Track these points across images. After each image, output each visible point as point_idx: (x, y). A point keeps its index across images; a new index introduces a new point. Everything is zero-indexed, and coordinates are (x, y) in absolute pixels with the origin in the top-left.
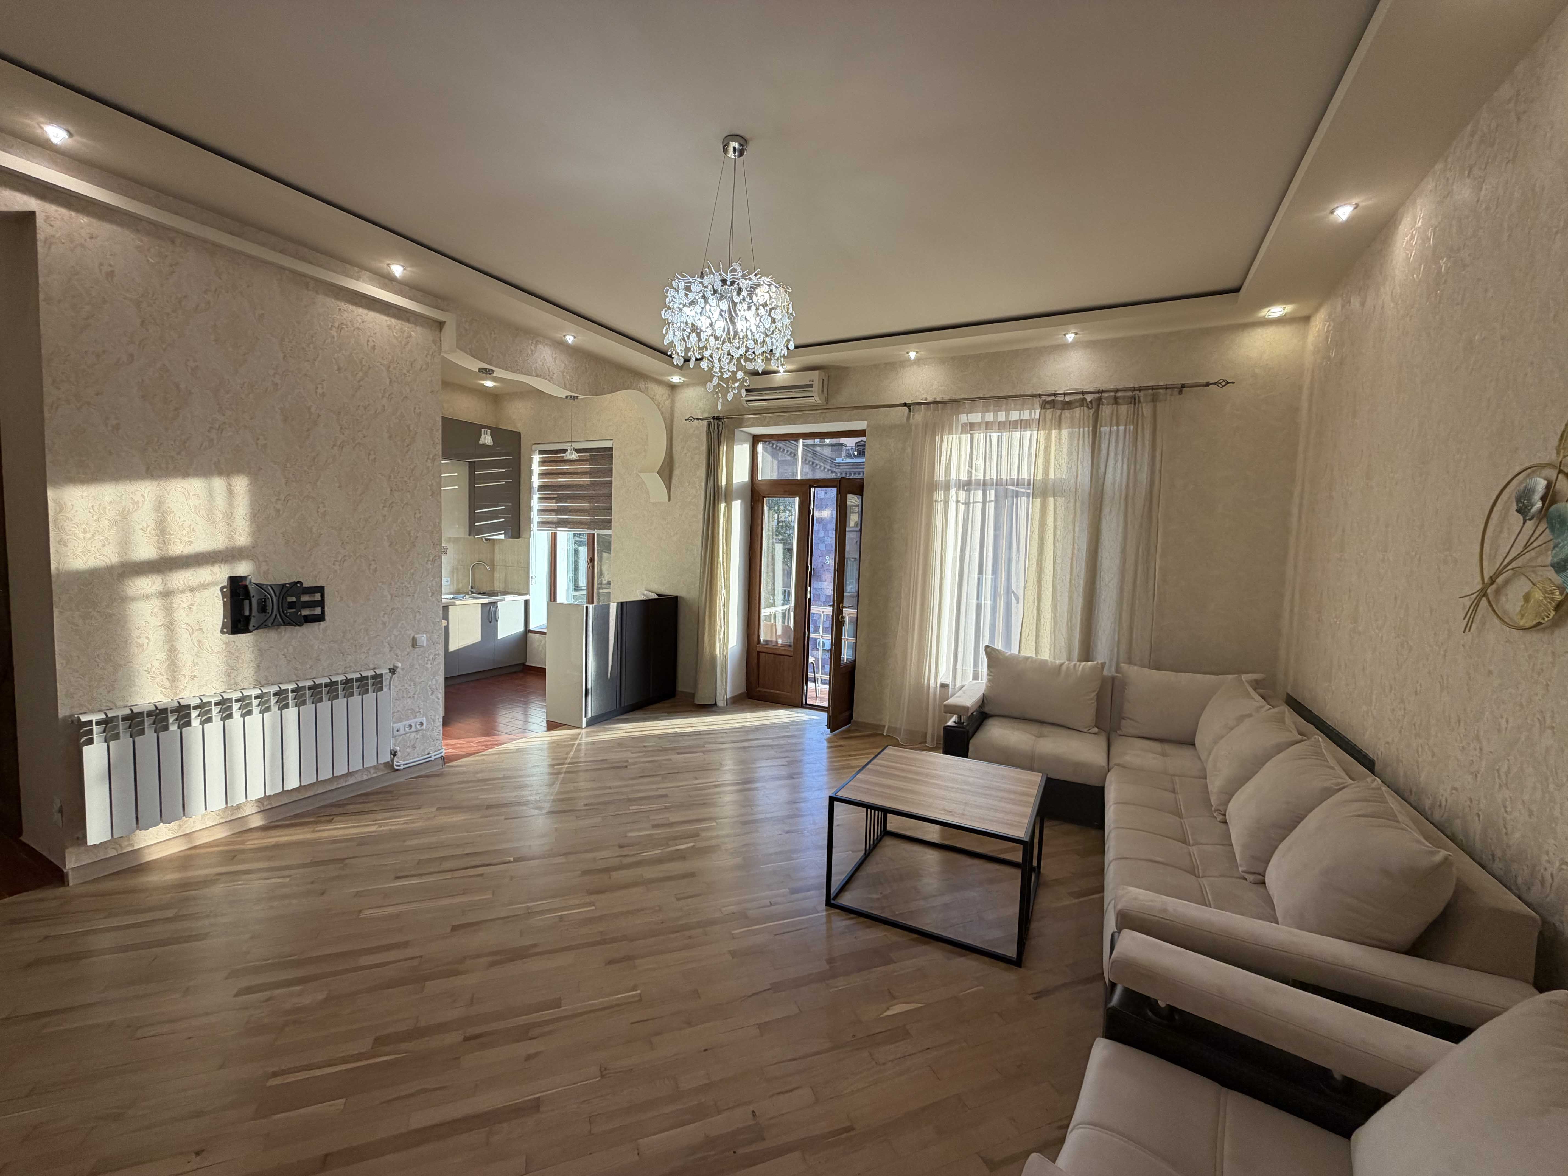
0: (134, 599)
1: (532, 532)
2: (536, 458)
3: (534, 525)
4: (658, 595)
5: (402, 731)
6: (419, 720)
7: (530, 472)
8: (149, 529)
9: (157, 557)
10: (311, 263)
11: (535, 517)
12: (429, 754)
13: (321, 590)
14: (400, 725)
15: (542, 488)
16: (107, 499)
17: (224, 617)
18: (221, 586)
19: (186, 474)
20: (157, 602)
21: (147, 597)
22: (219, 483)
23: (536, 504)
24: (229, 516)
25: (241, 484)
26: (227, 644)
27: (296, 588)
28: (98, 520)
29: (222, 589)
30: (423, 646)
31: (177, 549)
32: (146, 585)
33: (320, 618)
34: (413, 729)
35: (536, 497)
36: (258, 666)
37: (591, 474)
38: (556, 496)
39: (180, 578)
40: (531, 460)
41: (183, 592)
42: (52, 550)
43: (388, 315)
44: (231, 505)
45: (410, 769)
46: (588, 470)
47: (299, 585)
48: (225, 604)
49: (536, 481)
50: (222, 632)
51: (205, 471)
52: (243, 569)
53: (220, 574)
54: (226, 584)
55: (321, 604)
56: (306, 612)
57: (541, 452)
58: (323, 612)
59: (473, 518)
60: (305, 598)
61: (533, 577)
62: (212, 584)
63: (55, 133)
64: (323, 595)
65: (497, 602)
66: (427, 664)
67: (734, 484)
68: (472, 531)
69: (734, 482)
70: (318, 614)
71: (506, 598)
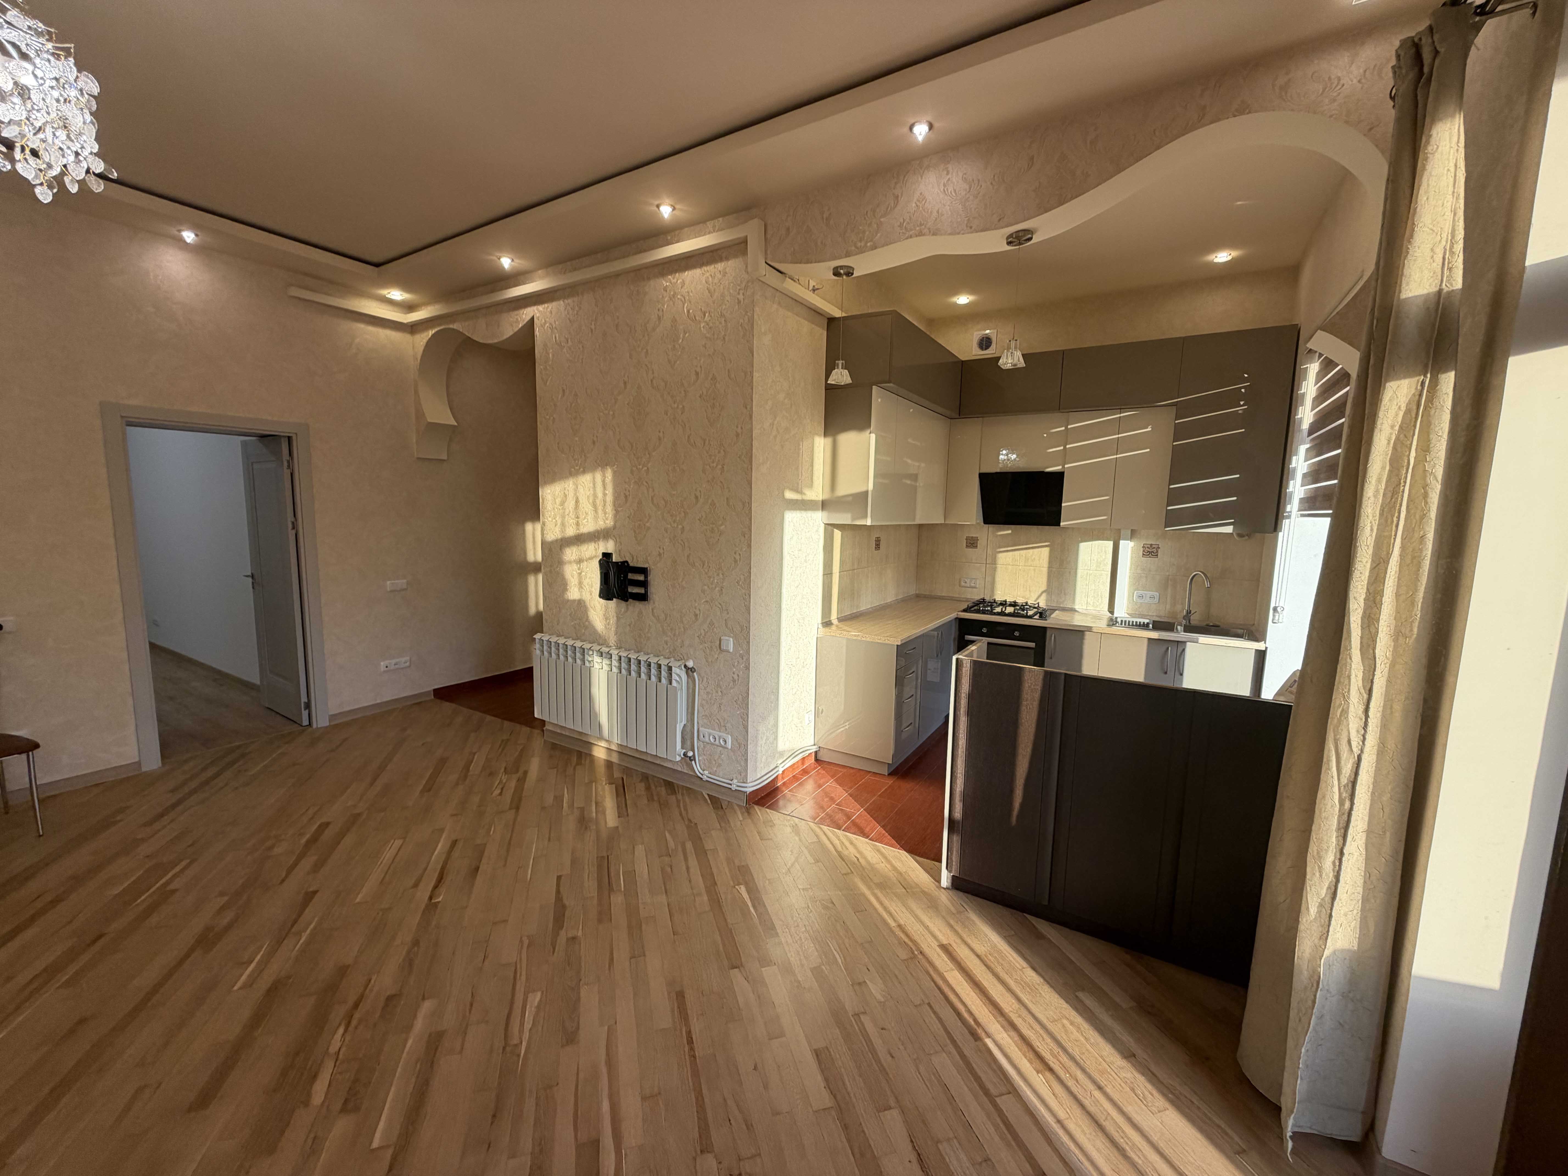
0: (566, 563)
1: (1285, 522)
2: (1314, 368)
3: (1293, 507)
5: (707, 740)
6: (723, 735)
7: (1299, 399)
8: (572, 512)
9: (575, 534)
11: (1297, 488)
12: (734, 781)
13: (644, 571)
14: (706, 732)
16: (557, 494)
17: (601, 585)
18: (599, 559)
19: (584, 472)
20: (576, 567)
21: (570, 562)
22: (598, 476)
23: (1301, 461)
24: (604, 504)
25: (609, 474)
26: (603, 606)
27: (625, 566)
28: (554, 508)
29: (598, 562)
30: (728, 651)
31: (581, 530)
32: (572, 554)
33: (644, 598)
34: (717, 742)
36: (616, 631)
39: (583, 551)
40: (1302, 375)
41: (584, 560)
44: (604, 492)
47: (629, 564)
48: (600, 573)
49: (1306, 415)
50: (601, 597)
51: (593, 469)
52: (609, 546)
53: (594, 551)
54: (601, 558)
55: (644, 584)
56: (631, 590)
58: (646, 592)
59: (1174, 497)
60: (631, 576)
61: (1275, 609)
62: (595, 557)
63: (506, 262)
64: (646, 577)
65: (1185, 642)
66: (734, 673)
67: (1527, 271)
68: (1171, 519)
69: (1527, 264)
70: (642, 594)
71: (1204, 639)
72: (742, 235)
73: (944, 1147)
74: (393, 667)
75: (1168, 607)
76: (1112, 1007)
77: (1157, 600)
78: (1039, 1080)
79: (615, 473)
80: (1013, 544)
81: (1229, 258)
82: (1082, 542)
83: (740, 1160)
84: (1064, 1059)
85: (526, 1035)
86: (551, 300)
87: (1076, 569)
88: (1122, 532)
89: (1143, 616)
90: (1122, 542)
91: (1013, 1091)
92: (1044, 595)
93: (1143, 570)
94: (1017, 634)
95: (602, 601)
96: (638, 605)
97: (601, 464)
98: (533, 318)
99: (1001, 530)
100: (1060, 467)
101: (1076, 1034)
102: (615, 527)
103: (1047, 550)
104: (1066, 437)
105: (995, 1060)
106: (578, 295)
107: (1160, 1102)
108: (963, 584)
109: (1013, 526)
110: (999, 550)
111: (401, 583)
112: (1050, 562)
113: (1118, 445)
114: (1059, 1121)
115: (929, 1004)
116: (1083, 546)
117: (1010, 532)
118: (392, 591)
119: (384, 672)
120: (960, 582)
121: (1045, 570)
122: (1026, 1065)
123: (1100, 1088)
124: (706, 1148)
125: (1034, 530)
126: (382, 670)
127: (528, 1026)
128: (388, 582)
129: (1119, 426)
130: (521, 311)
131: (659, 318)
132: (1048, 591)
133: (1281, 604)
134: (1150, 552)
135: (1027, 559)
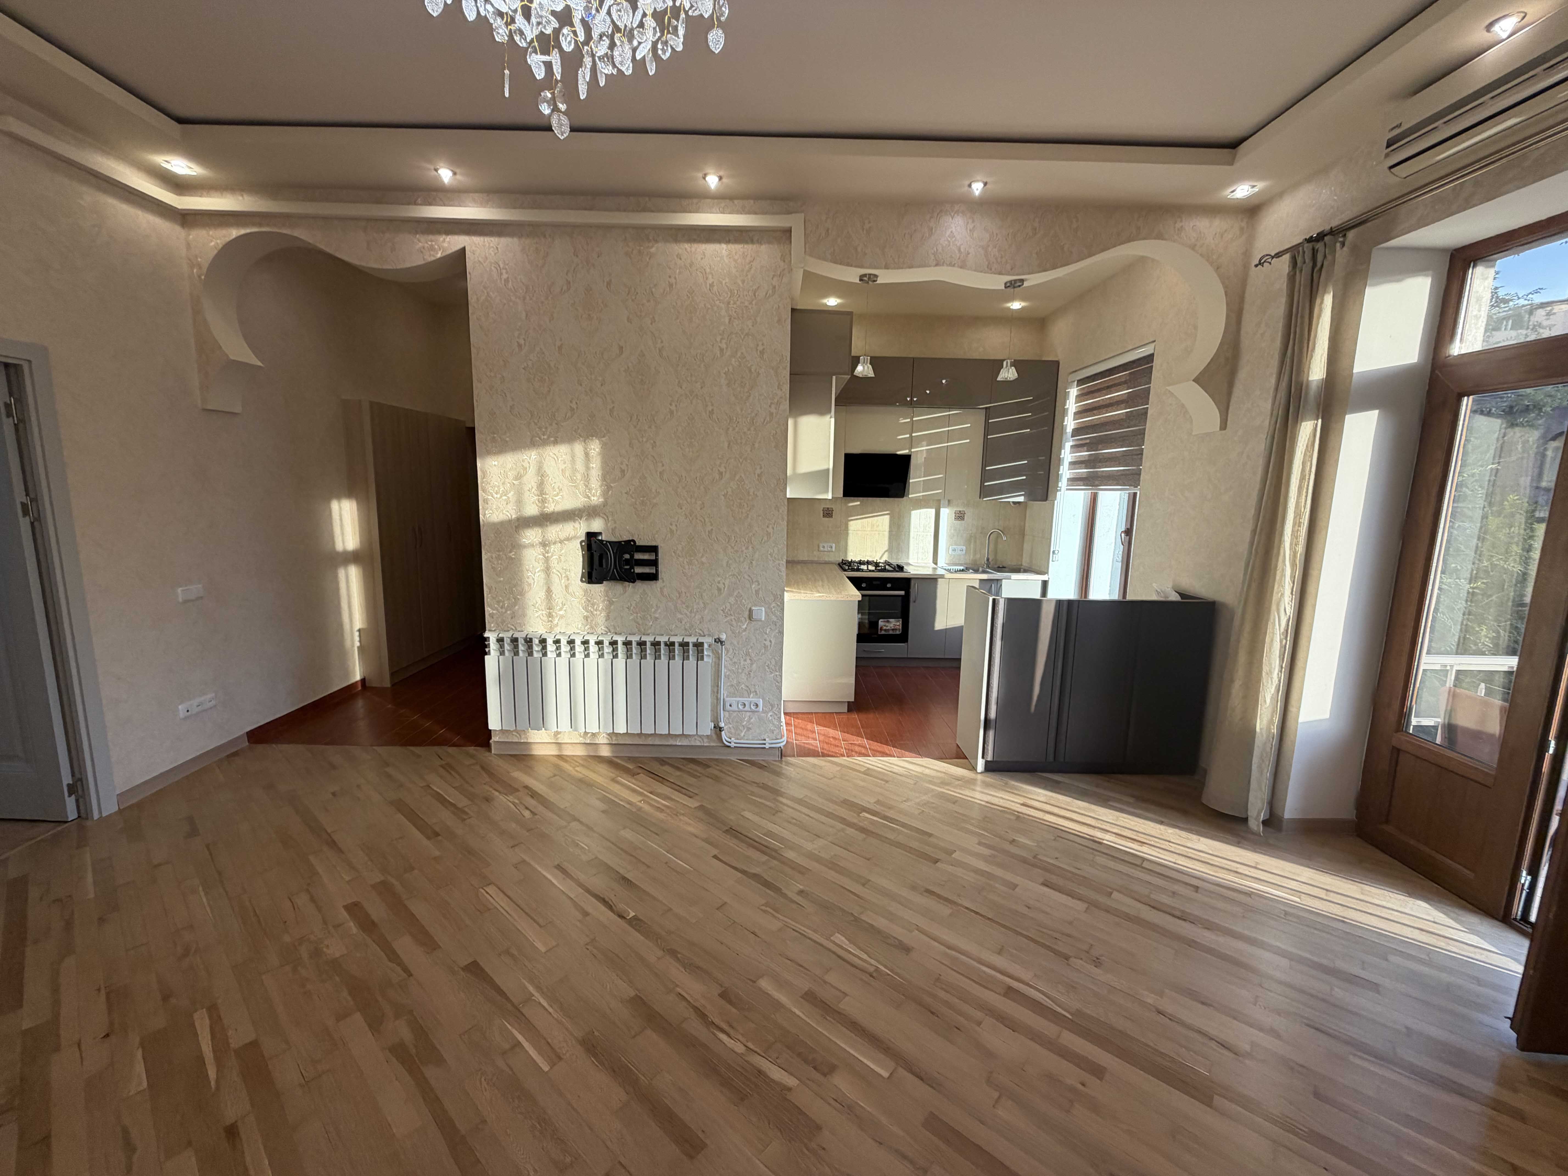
0: (525, 547)
1: (1058, 493)
2: (1073, 392)
3: (1063, 483)
4: (1182, 595)
5: (734, 708)
6: (755, 700)
7: (1064, 412)
8: (533, 490)
9: (538, 513)
10: (652, 211)
11: (1066, 472)
12: (765, 740)
13: (654, 549)
14: (733, 700)
15: (1076, 432)
16: (509, 466)
17: (583, 568)
18: (580, 540)
19: (556, 442)
20: (540, 550)
21: (532, 546)
22: (578, 448)
23: (1067, 454)
24: (587, 478)
25: (595, 447)
26: (586, 591)
27: (628, 546)
28: (503, 484)
29: (581, 542)
30: (761, 621)
31: (551, 508)
32: (531, 536)
33: (654, 577)
34: (747, 708)
35: (1068, 445)
36: (608, 616)
37: (1127, 402)
38: (1088, 441)
39: (554, 531)
40: (1066, 396)
41: (555, 543)
42: (480, 507)
43: (728, 242)
44: (588, 468)
45: (743, 751)
46: (1125, 397)
47: (632, 543)
48: (583, 555)
49: (1070, 423)
50: (582, 581)
51: (570, 439)
52: (596, 525)
53: (579, 530)
54: (584, 539)
55: (654, 563)
56: (638, 570)
57: (1081, 382)
58: (657, 571)
59: (985, 476)
60: (639, 556)
61: (1054, 552)
62: (575, 537)
63: (446, 175)
64: (657, 555)
65: (1001, 580)
66: (765, 640)
67: (1354, 375)
68: (985, 492)
69: (1355, 371)
70: (653, 574)
71: (1015, 576)
72: (786, 224)
73: (1152, 896)
74: (195, 710)
75: (972, 557)
76: (1128, 804)
77: (964, 552)
78: (1145, 849)
79: (604, 446)
80: (862, 512)
81: (1020, 307)
82: (913, 510)
83: (1088, 952)
84: (1140, 835)
85: (873, 962)
86: (500, 234)
87: (909, 532)
88: (942, 502)
89: (961, 565)
90: (942, 510)
91: (1144, 859)
92: (886, 553)
93: (955, 530)
94: (889, 585)
95: (585, 585)
96: (641, 587)
97: (586, 433)
98: (464, 249)
99: (853, 501)
100: (907, 451)
101: (1132, 823)
102: (605, 504)
103: (888, 517)
104: (913, 428)
105: (1121, 850)
106: (545, 236)
107: (1194, 837)
108: (822, 549)
109: (861, 498)
110: (850, 518)
111: (196, 589)
112: (890, 527)
113: (949, 436)
114: (1175, 863)
115: (1058, 836)
116: (913, 513)
117: (858, 503)
118: (186, 602)
119: (186, 718)
120: (819, 547)
121: (887, 534)
122: (1135, 846)
123: (1170, 842)
124: (1067, 958)
125: (878, 501)
126: (182, 715)
127: (865, 957)
128: (179, 590)
129: (948, 421)
130: (441, 238)
131: (671, 285)
132: (890, 550)
133: (1057, 549)
134: (960, 516)
135: (873, 526)
